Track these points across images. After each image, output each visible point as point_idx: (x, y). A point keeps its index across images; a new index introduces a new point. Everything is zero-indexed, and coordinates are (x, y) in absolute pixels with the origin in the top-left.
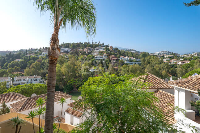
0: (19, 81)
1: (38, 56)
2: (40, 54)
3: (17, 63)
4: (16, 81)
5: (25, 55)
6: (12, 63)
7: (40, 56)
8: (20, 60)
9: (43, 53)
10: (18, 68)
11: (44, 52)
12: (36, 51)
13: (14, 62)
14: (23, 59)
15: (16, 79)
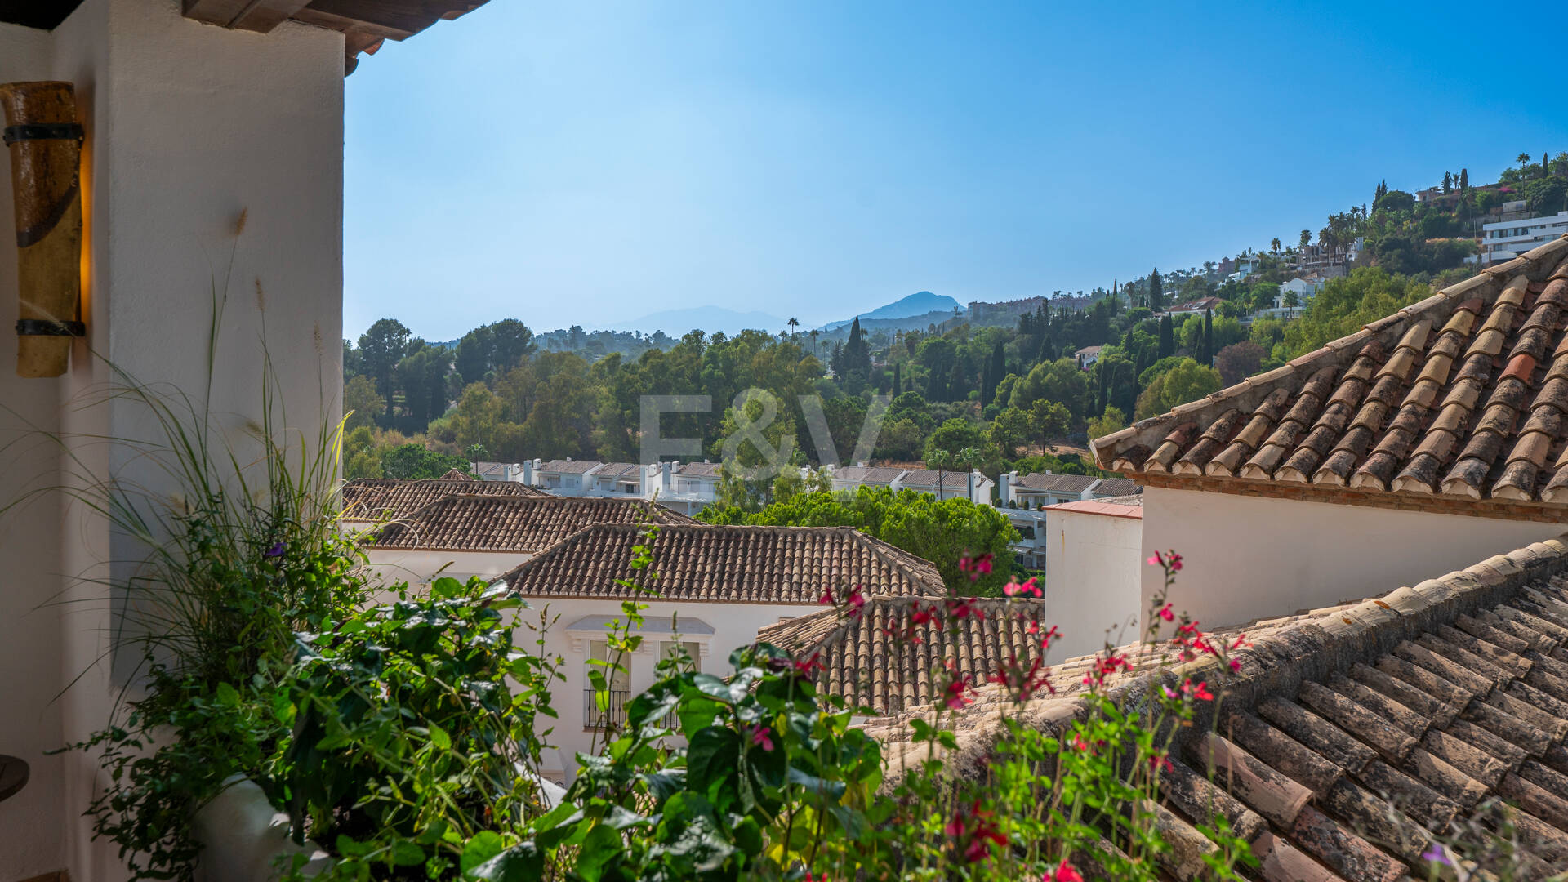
0: (1026, 507)
1: (1242, 314)
2: (1267, 300)
3: (1066, 374)
4: (1013, 505)
5: (1146, 314)
6: (1036, 377)
7: (1264, 312)
8: (1097, 354)
9: (1286, 287)
10: (1053, 409)
11: (1301, 275)
12: (1237, 277)
13: (1046, 370)
14: (1117, 344)
15: (1012, 490)
